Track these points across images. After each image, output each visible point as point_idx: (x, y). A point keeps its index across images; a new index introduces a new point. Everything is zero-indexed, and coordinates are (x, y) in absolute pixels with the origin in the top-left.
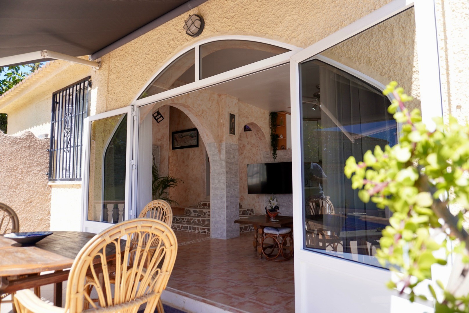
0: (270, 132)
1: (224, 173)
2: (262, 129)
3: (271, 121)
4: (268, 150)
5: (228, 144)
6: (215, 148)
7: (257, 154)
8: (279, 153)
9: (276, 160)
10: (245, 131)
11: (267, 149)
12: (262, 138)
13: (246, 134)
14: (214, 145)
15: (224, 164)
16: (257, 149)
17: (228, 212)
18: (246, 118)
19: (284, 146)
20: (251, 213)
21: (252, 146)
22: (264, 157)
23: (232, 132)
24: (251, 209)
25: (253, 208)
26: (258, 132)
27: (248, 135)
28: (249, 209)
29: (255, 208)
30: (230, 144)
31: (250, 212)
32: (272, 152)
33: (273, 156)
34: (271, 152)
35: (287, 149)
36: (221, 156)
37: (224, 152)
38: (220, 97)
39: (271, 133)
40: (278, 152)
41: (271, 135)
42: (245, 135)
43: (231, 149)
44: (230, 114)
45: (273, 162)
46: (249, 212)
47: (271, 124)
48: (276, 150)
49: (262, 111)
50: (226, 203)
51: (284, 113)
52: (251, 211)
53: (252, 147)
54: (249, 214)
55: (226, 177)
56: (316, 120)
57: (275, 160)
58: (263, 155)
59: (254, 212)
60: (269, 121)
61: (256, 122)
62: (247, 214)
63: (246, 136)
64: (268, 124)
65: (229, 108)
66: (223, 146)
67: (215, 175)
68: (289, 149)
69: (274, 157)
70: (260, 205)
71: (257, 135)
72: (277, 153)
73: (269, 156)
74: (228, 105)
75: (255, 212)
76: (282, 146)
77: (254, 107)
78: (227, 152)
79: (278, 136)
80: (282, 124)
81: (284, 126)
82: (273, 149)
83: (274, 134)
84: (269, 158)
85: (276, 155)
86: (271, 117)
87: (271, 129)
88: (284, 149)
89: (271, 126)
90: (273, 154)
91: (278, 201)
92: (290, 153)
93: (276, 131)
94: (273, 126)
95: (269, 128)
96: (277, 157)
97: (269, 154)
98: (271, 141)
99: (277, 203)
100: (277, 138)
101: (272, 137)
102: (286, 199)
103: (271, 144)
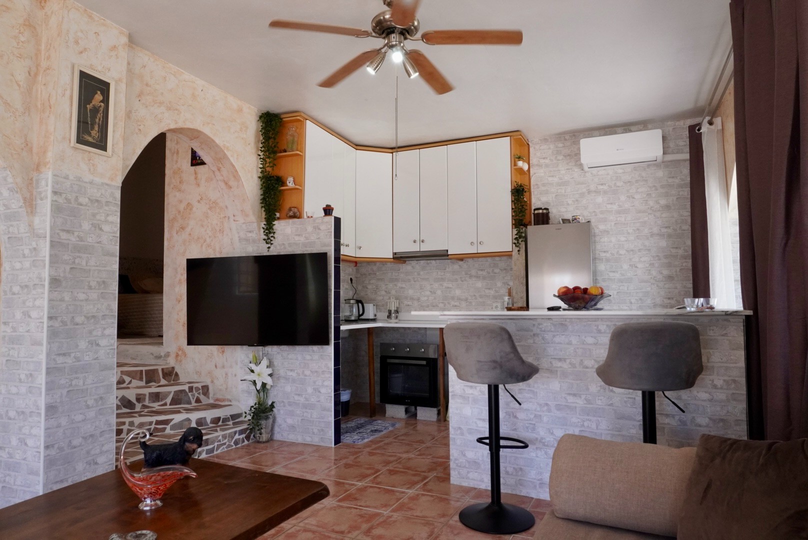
0: (257, 167)
1: (43, 286)
2: (228, 154)
3: (261, 138)
4: (252, 218)
5: (67, 178)
6: (11, 190)
7: (222, 231)
8: (282, 227)
9: (272, 247)
10: (192, 165)
11: (247, 216)
12: (231, 183)
13: (196, 174)
14: (5, 179)
15: (45, 250)
16: (222, 216)
17: (59, 426)
18: (169, 109)
19: (296, 210)
20: (202, 397)
21: (210, 208)
22: (240, 240)
23: (90, 139)
24: (199, 386)
25: (208, 382)
26: (221, 166)
27: (199, 176)
28: (195, 385)
29: (212, 382)
30: (79, 179)
31: (199, 394)
32: (263, 224)
33: (266, 238)
34: (259, 225)
35: (305, 217)
36: (37, 221)
37: (45, 207)
38: (43, 8)
39: (260, 170)
40: (278, 225)
41: (259, 177)
42: (193, 177)
43: (83, 200)
44: (83, 75)
45: (265, 254)
46: (193, 395)
47: (261, 146)
48: (274, 219)
49: (234, 102)
50: (47, 394)
51: (298, 118)
52: (201, 391)
53: (209, 211)
54: (193, 401)
55: (50, 300)
56: (390, 151)
57: (269, 248)
58: (238, 233)
59: (211, 395)
60: (257, 136)
61: (207, 130)
62: (189, 403)
63: (196, 178)
64: (253, 144)
65: (81, 52)
66: (43, 183)
67: (16, 289)
68: (308, 217)
69: (268, 241)
70: (226, 374)
71: (217, 173)
72: (274, 227)
73: (253, 235)
74: (77, 43)
75: (214, 395)
76: (290, 210)
77: (200, 82)
78: (57, 209)
79: (280, 181)
80: (295, 147)
81: (298, 152)
82: (265, 218)
83: (268, 174)
84: (254, 241)
85: (272, 235)
86: (261, 126)
87: (261, 160)
88: (294, 216)
89: (261, 150)
90: (264, 232)
91: (276, 366)
92: (310, 229)
93: (273, 167)
94: (268, 150)
95: (257, 155)
96: (276, 240)
97: (255, 232)
98: (261, 195)
99: (270, 371)
100: (277, 186)
101: (264, 183)
102: (297, 359)
103: (261, 201)
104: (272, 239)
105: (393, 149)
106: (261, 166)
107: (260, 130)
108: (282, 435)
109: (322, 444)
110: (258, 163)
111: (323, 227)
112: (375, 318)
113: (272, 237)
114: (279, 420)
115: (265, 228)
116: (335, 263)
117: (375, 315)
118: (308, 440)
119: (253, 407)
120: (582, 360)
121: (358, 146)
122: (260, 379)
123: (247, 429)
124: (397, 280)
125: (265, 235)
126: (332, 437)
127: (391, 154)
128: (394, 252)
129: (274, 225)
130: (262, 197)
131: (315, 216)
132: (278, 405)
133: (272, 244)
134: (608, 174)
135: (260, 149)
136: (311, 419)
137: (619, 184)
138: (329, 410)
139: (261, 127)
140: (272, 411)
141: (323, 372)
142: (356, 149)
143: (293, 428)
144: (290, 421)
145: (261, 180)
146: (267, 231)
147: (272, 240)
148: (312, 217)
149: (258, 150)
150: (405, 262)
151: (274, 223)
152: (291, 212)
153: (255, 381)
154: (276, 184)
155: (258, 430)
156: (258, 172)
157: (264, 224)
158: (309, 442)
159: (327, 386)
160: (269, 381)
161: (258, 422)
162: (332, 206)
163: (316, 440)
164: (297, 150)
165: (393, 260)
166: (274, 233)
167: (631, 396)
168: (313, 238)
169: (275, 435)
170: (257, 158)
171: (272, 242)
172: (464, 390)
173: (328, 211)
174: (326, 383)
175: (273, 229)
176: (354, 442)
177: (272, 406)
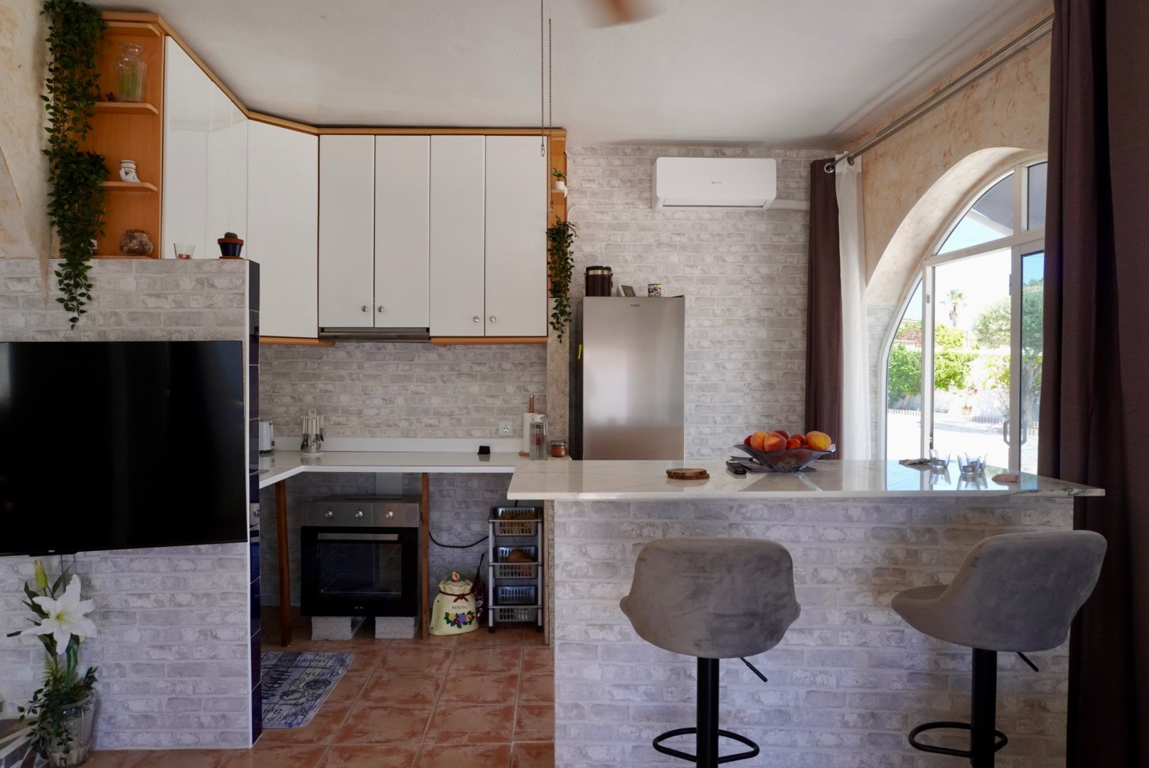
0: (40, 125)
3: (50, 58)
8: (111, 276)
9: (83, 320)
19: (145, 238)
32: (56, 264)
33: (65, 296)
34: (44, 266)
35: (168, 252)
39: (48, 135)
40: (98, 269)
41: (46, 152)
48: (87, 256)
51: (150, 27)
56: (315, 130)
57: (74, 320)
60: (38, 51)
68: (180, 256)
69: (71, 305)
72: (89, 273)
73: (30, 288)
76: (128, 236)
79: (99, 167)
80: (139, 93)
81: (149, 106)
82: (61, 250)
83: (71, 147)
84: (30, 302)
85: (83, 290)
86: (50, 28)
87: (52, 111)
88: (141, 252)
89: (49, 87)
90: (61, 282)
91: (98, 588)
92: (187, 284)
93: (85, 132)
94: (72, 91)
95: (37, 98)
96: (95, 303)
97: (33, 281)
98: (51, 195)
99: (88, 606)
100: (93, 177)
101: (56, 167)
102: (155, 571)
103: (50, 210)
104: (83, 299)
105: (321, 128)
106: (51, 125)
107: (47, 36)
108: (117, 739)
109: (223, 746)
110: (41, 116)
111: (221, 282)
112: (272, 447)
113: (82, 295)
114: (108, 707)
115: (63, 273)
116: (250, 363)
117: (273, 443)
118: (187, 740)
119: (40, 691)
120: (816, 570)
121: (254, 112)
122: (64, 627)
123: (26, 745)
124: (316, 376)
125: (62, 289)
126: (247, 728)
127: (317, 137)
128: (320, 326)
129: (89, 267)
130: (53, 198)
131: (195, 256)
132: (105, 674)
133: (83, 312)
134: (688, 219)
135: (46, 82)
136: (196, 697)
137: (705, 236)
138: (241, 674)
139: (49, 32)
140: (91, 688)
141: (224, 595)
142: (249, 118)
143: (147, 719)
144: (138, 706)
145: (51, 160)
146: (66, 282)
147: (82, 304)
148: (188, 257)
149: (42, 86)
150: (333, 344)
151: (87, 263)
152: (135, 242)
153: (51, 636)
154: (92, 173)
155: (60, 744)
156: (41, 138)
157: (61, 265)
158: (189, 745)
159: (234, 624)
160: (86, 629)
161: (60, 727)
162: (239, 238)
163: (208, 740)
164: (144, 101)
165: (317, 341)
166: (90, 286)
167: (896, 628)
168: (195, 304)
169: (99, 740)
170: (40, 105)
171: (82, 308)
172: (586, 632)
173: (230, 246)
174: (231, 618)
175: (85, 278)
176: (290, 725)
177: (90, 677)
